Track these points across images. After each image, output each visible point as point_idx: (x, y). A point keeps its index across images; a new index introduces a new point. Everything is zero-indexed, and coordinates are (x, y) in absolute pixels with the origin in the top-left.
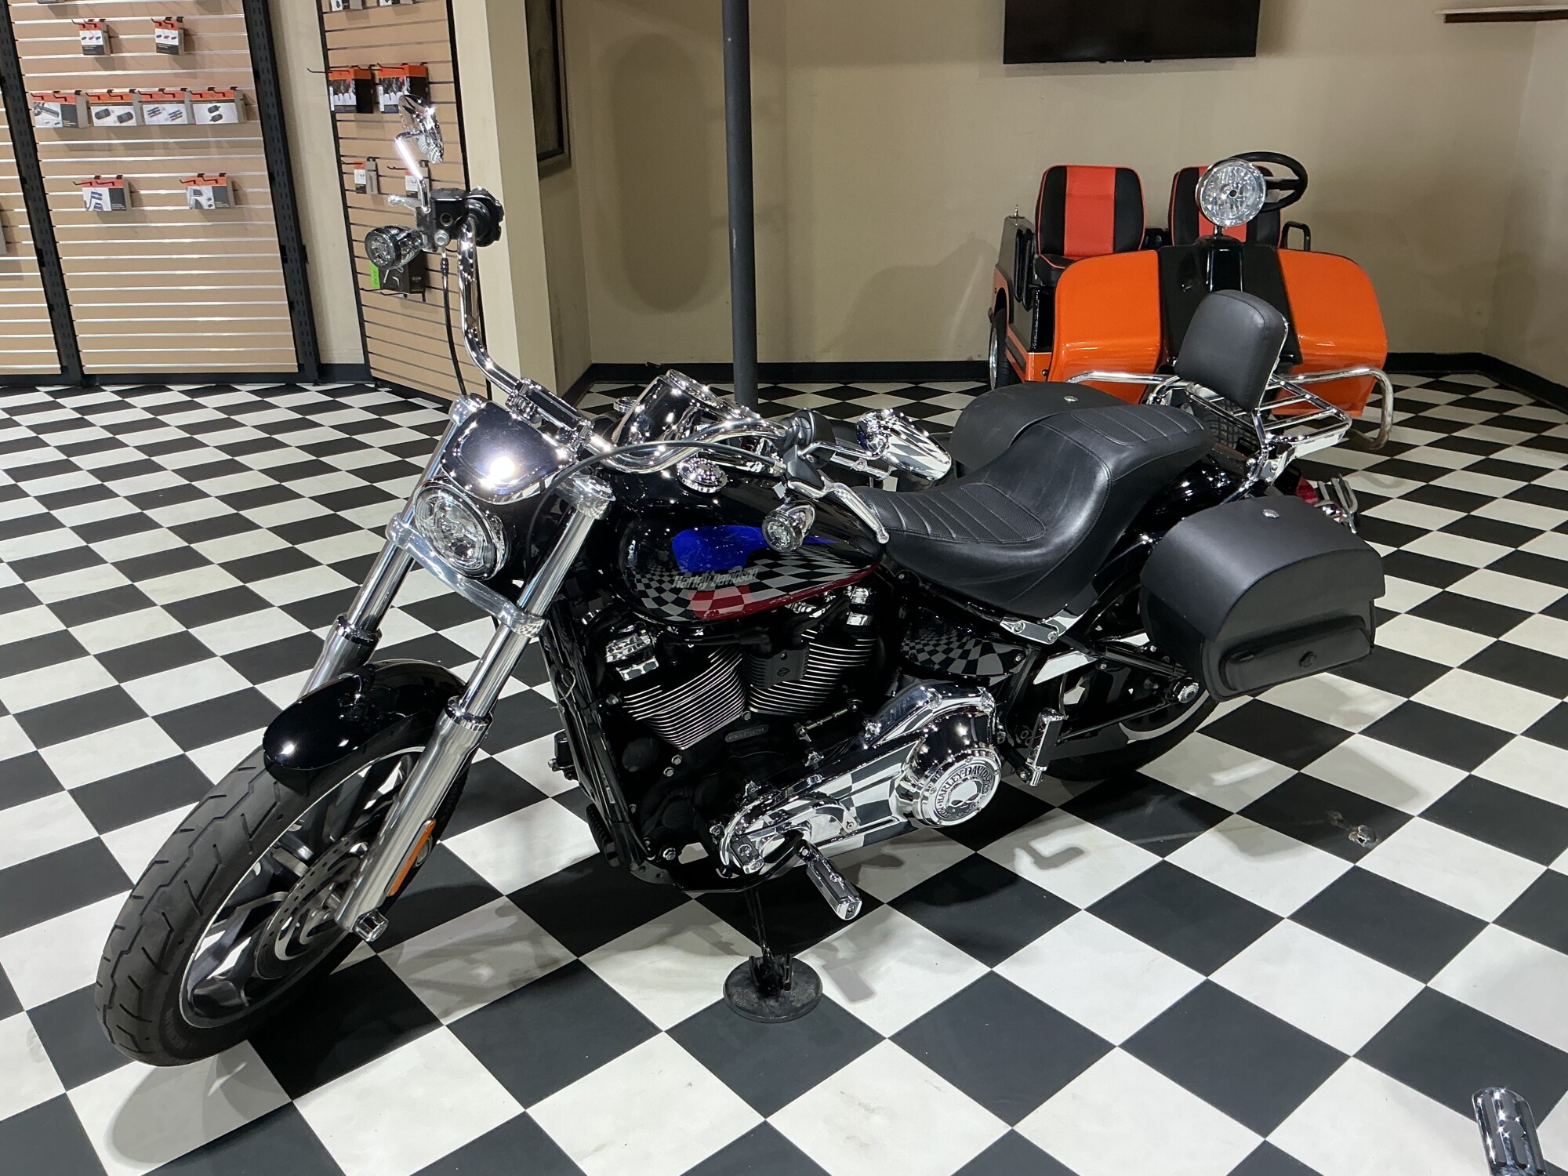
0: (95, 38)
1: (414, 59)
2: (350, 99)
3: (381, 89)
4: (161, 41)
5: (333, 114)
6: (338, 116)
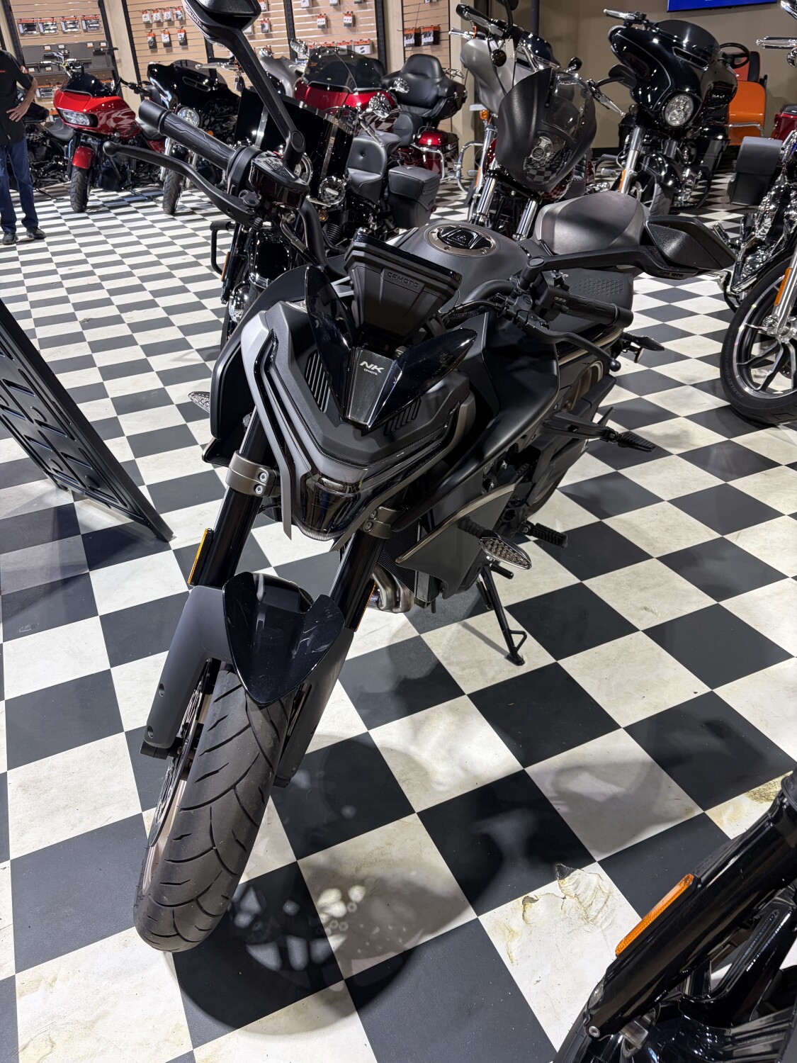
0: (322, 21)
1: (435, 24)
2: (412, 41)
3: (423, 36)
4: (346, 22)
5: (404, 48)
6: (406, 49)
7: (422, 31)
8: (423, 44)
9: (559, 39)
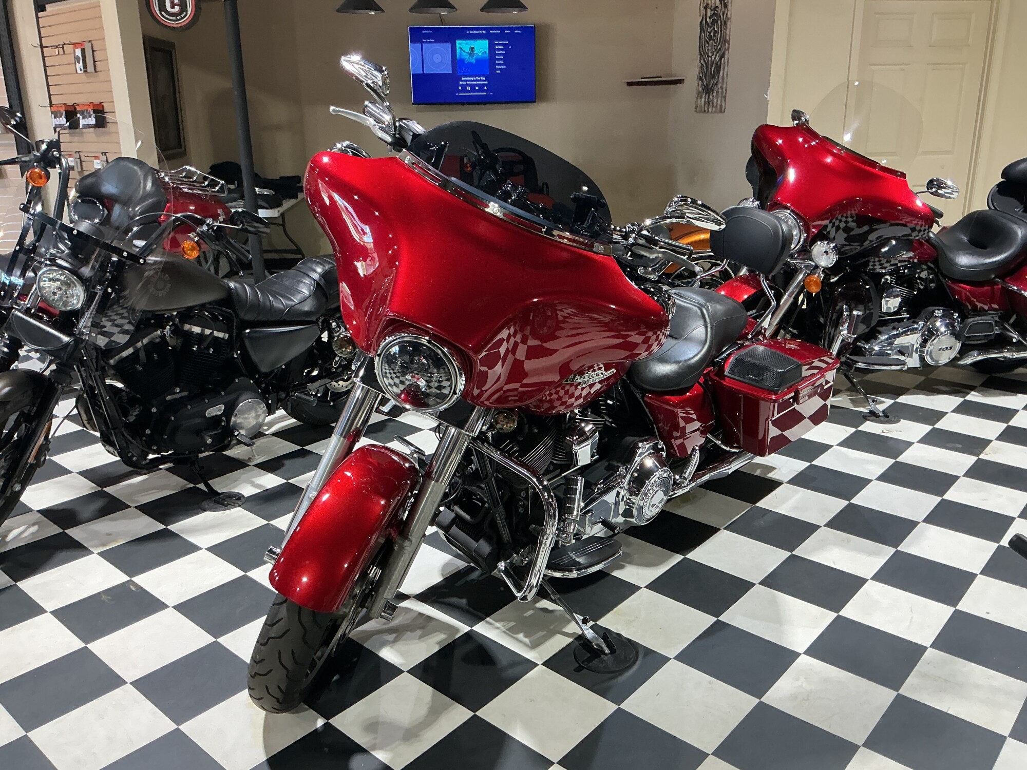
1: (96, 101)
2: (63, 120)
3: (80, 116)
7: (78, 109)
8: (81, 127)
9: (278, 128)
